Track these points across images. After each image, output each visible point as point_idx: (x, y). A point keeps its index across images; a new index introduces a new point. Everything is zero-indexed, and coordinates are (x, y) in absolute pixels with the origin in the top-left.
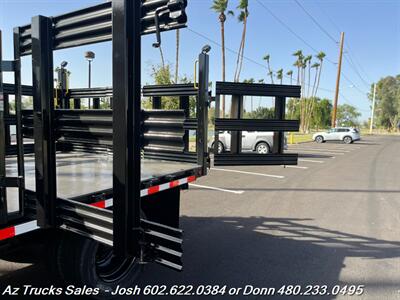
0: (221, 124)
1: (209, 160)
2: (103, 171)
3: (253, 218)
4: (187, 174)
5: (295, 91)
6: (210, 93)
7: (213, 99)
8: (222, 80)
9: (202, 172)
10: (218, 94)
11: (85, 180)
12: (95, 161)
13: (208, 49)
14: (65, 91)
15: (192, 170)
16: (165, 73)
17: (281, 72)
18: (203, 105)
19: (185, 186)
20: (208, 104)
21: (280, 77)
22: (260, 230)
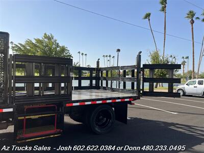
9: (138, 98)
13: (140, 52)
22: (172, 127)
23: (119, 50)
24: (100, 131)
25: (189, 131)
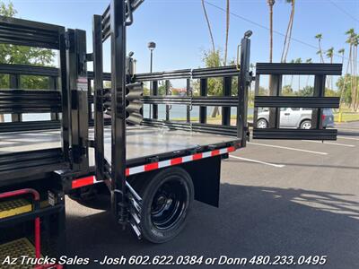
0: (261, 101)
1: (248, 134)
2: (160, 141)
3: (291, 189)
4: (227, 145)
5: (336, 69)
6: (251, 74)
7: (254, 79)
8: (269, 62)
9: (242, 144)
10: (258, 74)
11: (145, 147)
12: (153, 133)
13: (249, 34)
14: (131, 76)
15: (232, 142)
16: (216, 57)
17: (331, 50)
18: (244, 85)
19: (226, 156)
20: (248, 84)
21: (330, 55)
22: (298, 200)
23: (153, 45)
24: (160, 235)
25: (332, 205)
